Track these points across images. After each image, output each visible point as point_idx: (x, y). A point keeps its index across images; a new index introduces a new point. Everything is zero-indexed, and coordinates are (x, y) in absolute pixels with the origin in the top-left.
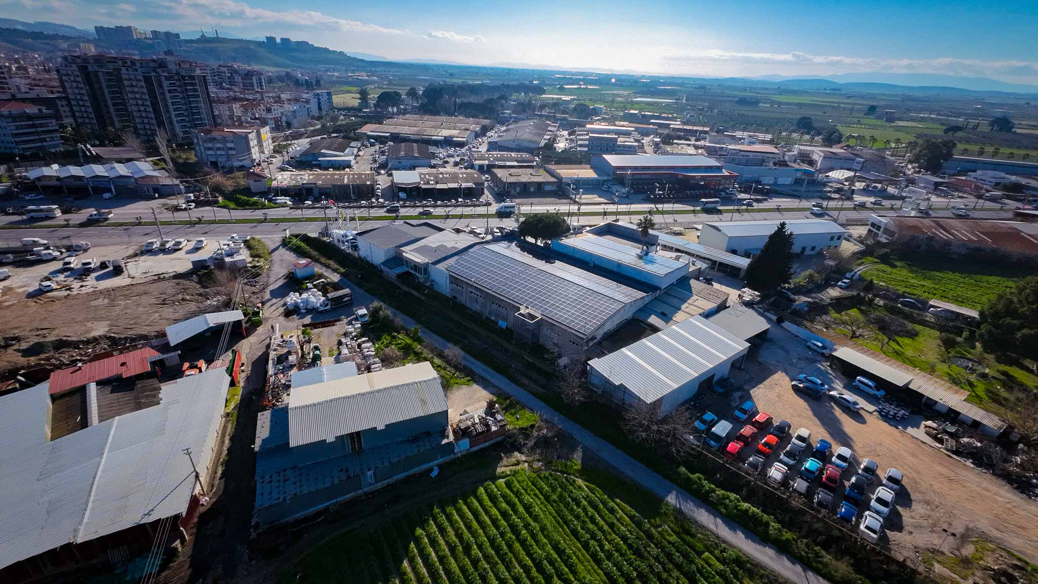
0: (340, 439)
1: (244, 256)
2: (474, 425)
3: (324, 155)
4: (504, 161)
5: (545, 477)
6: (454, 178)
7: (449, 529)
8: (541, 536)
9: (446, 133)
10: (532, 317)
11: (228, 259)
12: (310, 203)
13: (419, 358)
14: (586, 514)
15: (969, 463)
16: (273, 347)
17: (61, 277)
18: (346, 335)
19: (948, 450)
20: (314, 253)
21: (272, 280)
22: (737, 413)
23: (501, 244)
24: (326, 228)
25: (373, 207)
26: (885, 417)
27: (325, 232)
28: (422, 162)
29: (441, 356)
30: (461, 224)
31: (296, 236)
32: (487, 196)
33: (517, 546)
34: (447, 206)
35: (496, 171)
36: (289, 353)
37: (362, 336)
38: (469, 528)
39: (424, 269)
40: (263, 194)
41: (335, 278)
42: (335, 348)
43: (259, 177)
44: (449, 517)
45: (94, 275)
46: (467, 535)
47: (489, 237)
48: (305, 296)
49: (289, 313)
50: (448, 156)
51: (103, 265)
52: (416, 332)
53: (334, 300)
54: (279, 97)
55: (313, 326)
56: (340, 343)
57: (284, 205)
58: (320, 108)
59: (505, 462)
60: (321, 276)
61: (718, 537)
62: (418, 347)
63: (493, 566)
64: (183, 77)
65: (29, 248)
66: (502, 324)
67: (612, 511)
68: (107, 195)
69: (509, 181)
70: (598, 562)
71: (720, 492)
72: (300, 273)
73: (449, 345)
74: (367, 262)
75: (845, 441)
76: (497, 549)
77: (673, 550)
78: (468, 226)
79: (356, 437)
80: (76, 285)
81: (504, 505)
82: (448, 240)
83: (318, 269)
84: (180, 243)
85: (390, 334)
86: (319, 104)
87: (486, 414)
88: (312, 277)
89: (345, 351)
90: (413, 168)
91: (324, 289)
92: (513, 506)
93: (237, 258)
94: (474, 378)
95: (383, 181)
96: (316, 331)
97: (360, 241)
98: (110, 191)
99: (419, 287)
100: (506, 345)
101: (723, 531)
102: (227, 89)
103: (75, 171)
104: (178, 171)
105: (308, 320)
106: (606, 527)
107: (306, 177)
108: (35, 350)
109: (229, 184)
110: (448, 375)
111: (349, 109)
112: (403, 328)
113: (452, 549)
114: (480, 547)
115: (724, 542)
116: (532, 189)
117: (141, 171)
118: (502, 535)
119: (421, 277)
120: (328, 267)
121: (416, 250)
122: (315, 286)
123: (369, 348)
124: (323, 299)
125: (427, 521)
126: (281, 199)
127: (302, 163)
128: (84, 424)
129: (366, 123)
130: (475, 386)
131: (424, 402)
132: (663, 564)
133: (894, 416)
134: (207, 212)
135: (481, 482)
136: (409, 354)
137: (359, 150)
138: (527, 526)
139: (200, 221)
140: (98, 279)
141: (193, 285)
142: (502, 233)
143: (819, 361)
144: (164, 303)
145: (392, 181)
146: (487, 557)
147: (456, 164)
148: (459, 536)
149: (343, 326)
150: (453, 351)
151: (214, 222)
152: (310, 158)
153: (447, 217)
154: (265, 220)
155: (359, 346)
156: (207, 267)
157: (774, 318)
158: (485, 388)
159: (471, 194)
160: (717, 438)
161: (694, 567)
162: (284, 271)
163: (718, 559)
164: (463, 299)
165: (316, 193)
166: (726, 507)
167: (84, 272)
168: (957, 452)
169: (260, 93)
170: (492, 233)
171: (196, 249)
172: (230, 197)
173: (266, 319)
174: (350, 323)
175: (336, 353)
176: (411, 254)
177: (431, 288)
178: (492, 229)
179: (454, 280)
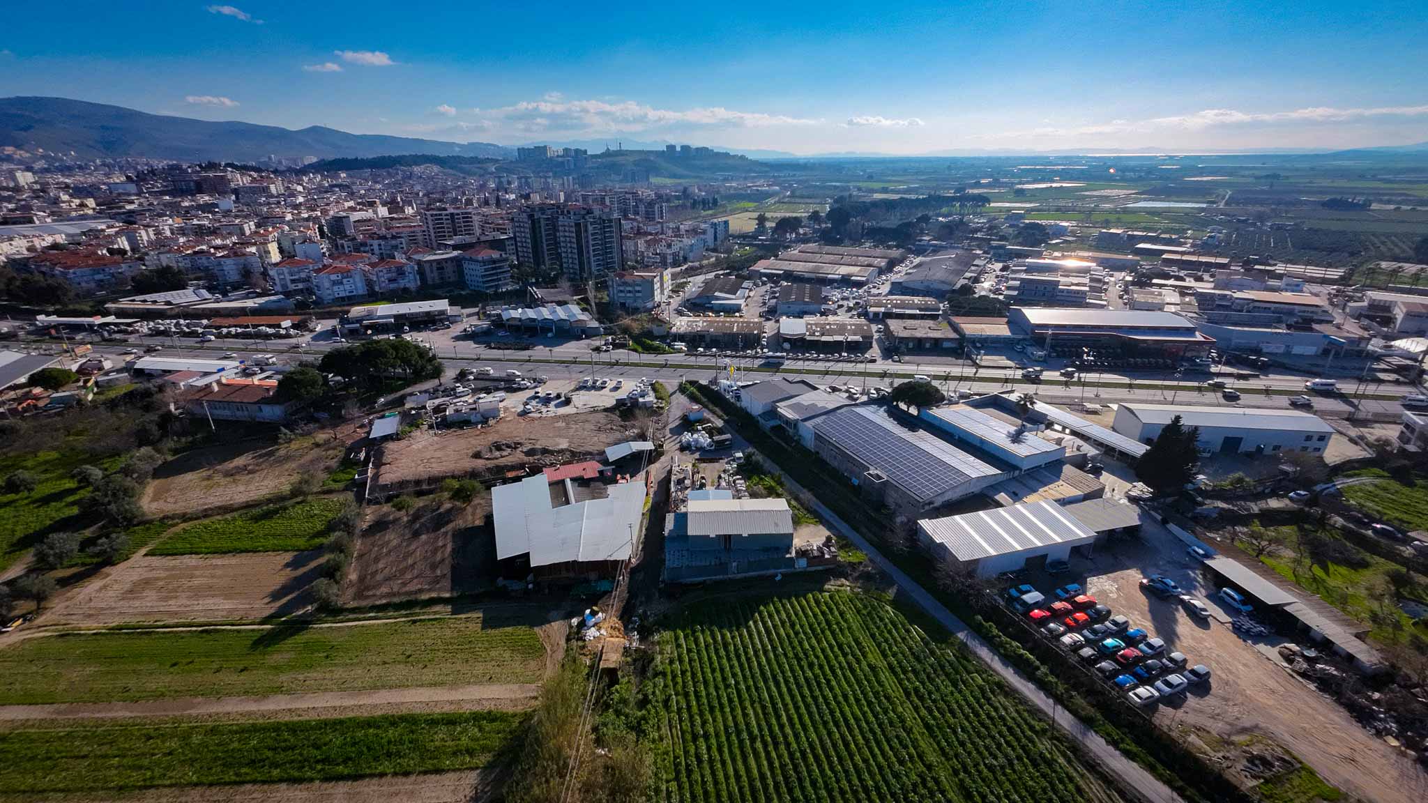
0: (718, 536)
1: (651, 398)
2: (812, 550)
3: (717, 298)
4: (903, 308)
5: (862, 600)
6: (842, 329)
7: (783, 612)
8: (846, 632)
9: (844, 270)
10: (879, 477)
11: (641, 400)
12: (701, 349)
13: (779, 496)
14: (886, 627)
15: (1312, 687)
16: (673, 472)
17: (534, 403)
18: (725, 471)
19: (1293, 671)
20: (704, 400)
21: (670, 420)
22: (1059, 591)
23: (869, 408)
24: (716, 378)
25: (757, 358)
26: (1237, 630)
27: (714, 381)
28: (812, 307)
29: (797, 499)
30: (838, 382)
31: (693, 383)
32: (875, 351)
33: (828, 633)
34: (829, 361)
35: (890, 322)
36: (685, 478)
37: (736, 473)
38: (796, 615)
39: (795, 424)
40: (663, 338)
41: (719, 423)
42: (716, 480)
43: (662, 322)
44: (783, 606)
45: (553, 403)
46: (794, 617)
47: (865, 398)
48: (695, 436)
49: (684, 448)
50: (843, 299)
51: (558, 396)
52: (780, 478)
53: (718, 442)
54: (678, 228)
55: (701, 460)
56: (720, 477)
57: (680, 351)
58: (715, 238)
59: (832, 583)
60: (709, 421)
61: (990, 667)
62: (780, 490)
63: (809, 639)
64: (604, 221)
65: (512, 378)
66: (856, 482)
67: (908, 631)
68: (550, 335)
69: (901, 335)
70: (885, 656)
71: (1004, 638)
72: (692, 417)
73: (805, 490)
74: (747, 413)
75: (1170, 636)
76: (813, 630)
77: (947, 664)
78: (845, 384)
79: (728, 538)
80: (544, 410)
81: (825, 608)
82: (822, 399)
83: (707, 415)
84: (606, 382)
85: (759, 476)
86: (716, 233)
87: (824, 545)
88: (702, 421)
89: (724, 484)
90: (800, 315)
91: (710, 432)
92: (831, 610)
93: (647, 399)
94: (821, 520)
95: (769, 328)
96: (703, 465)
97: (743, 393)
98: (551, 330)
99: (788, 439)
100: (855, 499)
101: (997, 664)
102: (632, 219)
103: (531, 313)
104: (599, 313)
105: (697, 455)
106: (899, 639)
107: (700, 324)
108: (531, 453)
109: (636, 328)
110: (800, 514)
111: (744, 236)
112: (770, 472)
113: (783, 623)
114: (802, 626)
115: (994, 671)
116: (928, 345)
117: (574, 315)
118: (819, 624)
119: (791, 431)
120: (714, 413)
121: (789, 406)
122: (704, 429)
123: (741, 485)
124: (709, 440)
125: (768, 604)
126: (680, 345)
127: (697, 306)
128: (567, 502)
129: (761, 258)
130: (821, 527)
131: (776, 525)
132: (935, 671)
133: (1248, 631)
134: (621, 354)
135: (811, 591)
136: (771, 492)
137: (751, 290)
138: (838, 623)
139: (617, 363)
140: (557, 406)
141: (615, 417)
142: (878, 394)
143: (1193, 569)
144: (599, 430)
145: (779, 328)
146: (805, 633)
147: (850, 309)
148: (789, 617)
149: (722, 465)
150: (806, 496)
151: (627, 364)
152: (704, 301)
153: (827, 373)
154: (665, 366)
155: (734, 482)
156: (624, 405)
157: (1159, 518)
158: (829, 529)
159: (857, 348)
160: (1024, 603)
161: (958, 677)
162: (679, 414)
163: (983, 679)
164: (825, 455)
165: (708, 340)
166: (1005, 649)
167: (547, 400)
168: (1304, 675)
169: (662, 223)
170: (868, 394)
171: (616, 389)
172: (637, 339)
173: (668, 451)
174: (728, 463)
175: (716, 484)
176: (785, 410)
177: (798, 442)
178: (869, 390)
179: (818, 437)
